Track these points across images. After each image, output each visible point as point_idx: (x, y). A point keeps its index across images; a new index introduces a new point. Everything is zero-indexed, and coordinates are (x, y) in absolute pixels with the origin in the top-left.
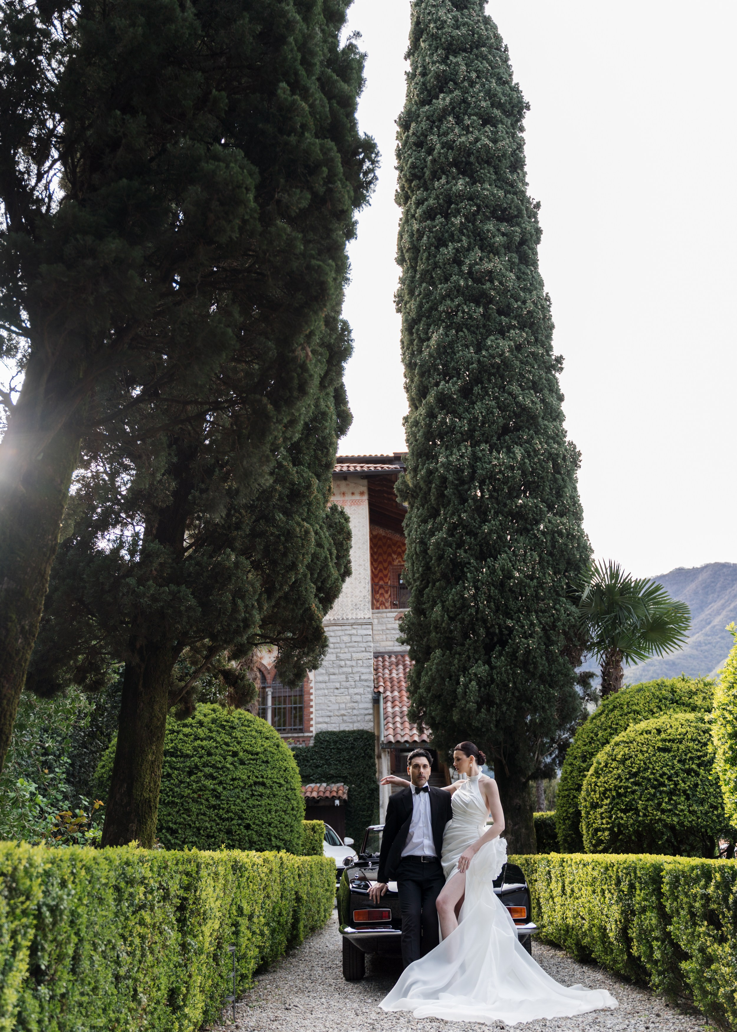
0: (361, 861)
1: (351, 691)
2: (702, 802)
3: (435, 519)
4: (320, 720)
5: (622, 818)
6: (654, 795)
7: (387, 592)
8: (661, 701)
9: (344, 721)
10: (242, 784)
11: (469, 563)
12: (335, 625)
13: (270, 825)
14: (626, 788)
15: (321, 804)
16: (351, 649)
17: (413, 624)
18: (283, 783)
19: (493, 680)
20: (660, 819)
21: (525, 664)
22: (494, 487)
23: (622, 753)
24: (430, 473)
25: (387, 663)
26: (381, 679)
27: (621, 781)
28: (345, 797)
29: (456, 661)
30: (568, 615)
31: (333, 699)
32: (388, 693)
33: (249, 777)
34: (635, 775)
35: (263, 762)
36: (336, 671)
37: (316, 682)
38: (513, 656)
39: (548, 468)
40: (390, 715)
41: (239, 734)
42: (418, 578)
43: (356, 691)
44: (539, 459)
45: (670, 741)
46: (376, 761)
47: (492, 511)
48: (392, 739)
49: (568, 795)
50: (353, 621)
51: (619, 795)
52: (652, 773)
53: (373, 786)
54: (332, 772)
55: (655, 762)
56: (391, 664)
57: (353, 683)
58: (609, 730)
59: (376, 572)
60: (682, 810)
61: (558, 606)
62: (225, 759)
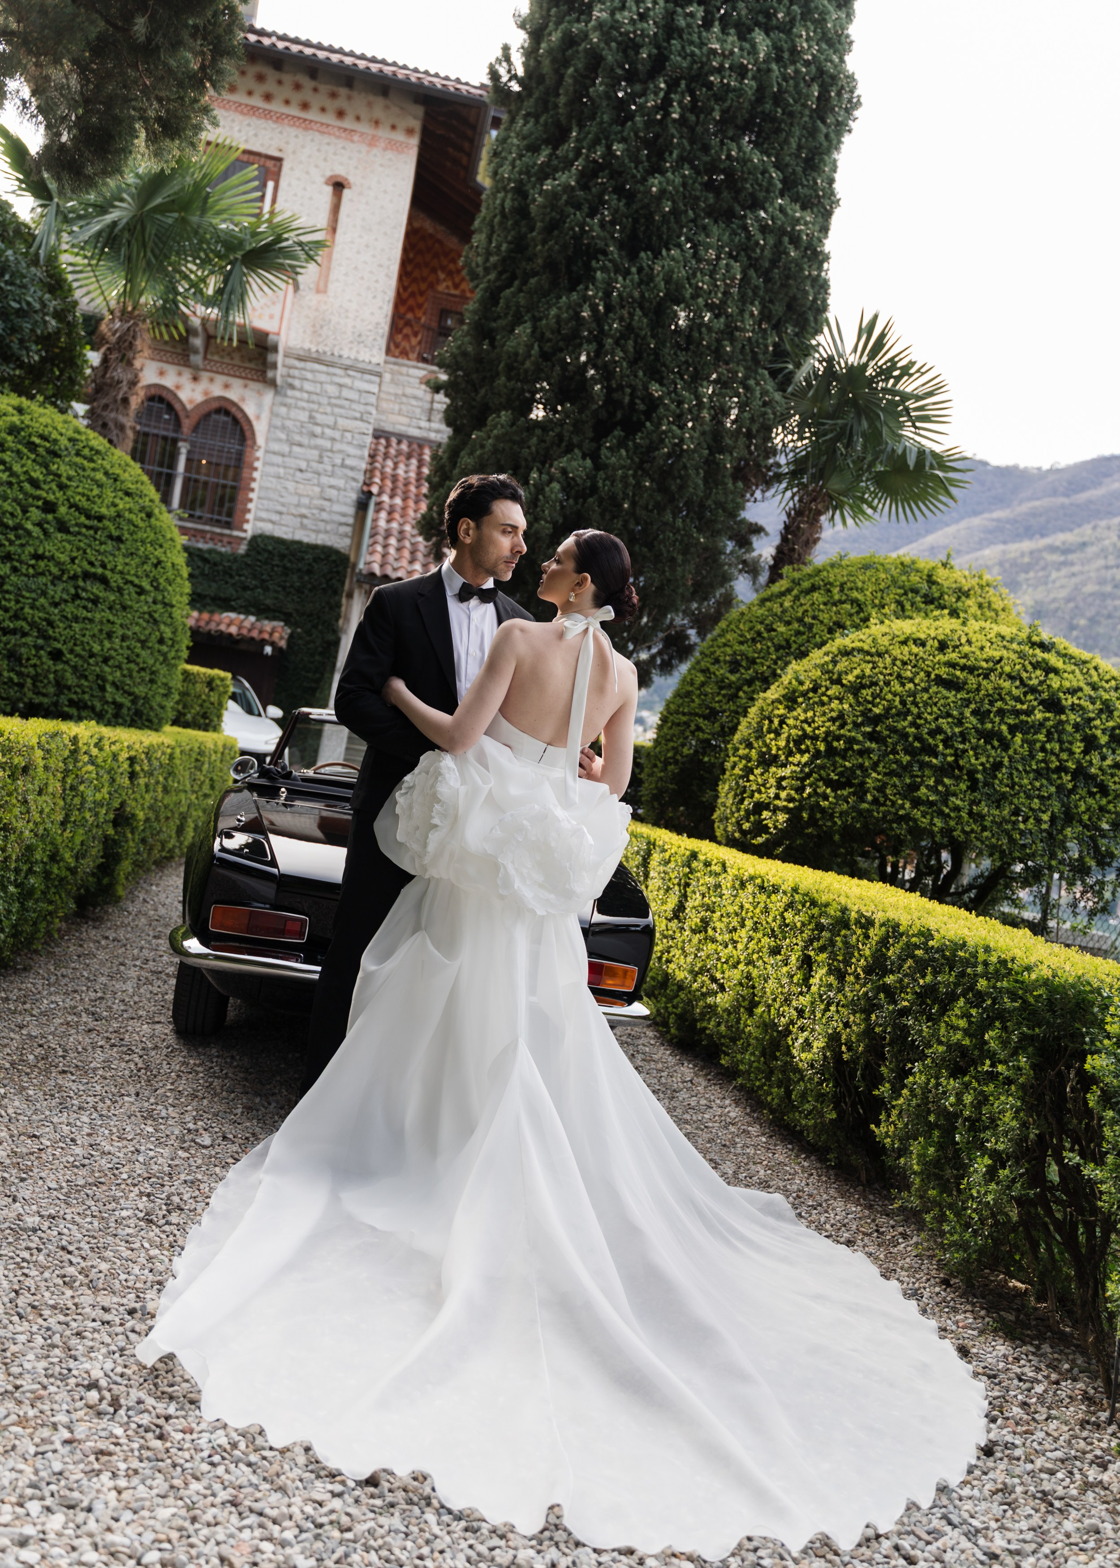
0: (263, 782)
1: (324, 480)
2: (999, 801)
3: (555, 148)
4: (264, 515)
5: (826, 797)
6: (907, 768)
7: (416, 334)
8: (906, 594)
9: (303, 527)
10: (55, 570)
11: (605, 253)
12: (318, 361)
13: (106, 660)
14: (851, 741)
15: (243, 647)
16: (336, 410)
17: (464, 354)
18: (148, 587)
19: (594, 490)
20: (907, 818)
21: (663, 477)
22: (694, 100)
23: (857, 672)
24: (570, 41)
25: (392, 451)
26: (378, 473)
27: (842, 726)
28: (283, 644)
29: (534, 440)
30: (765, 404)
31: (291, 486)
32: (385, 498)
33: (73, 560)
34: (876, 720)
35: (111, 537)
36: (305, 440)
37: (267, 452)
38: (645, 455)
39: (808, 97)
40: (382, 532)
41: (65, 470)
42: (495, 266)
43: (333, 481)
44: (797, 72)
45: (963, 668)
46: (344, 600)
47: (675, 154)
48: (377, 570)
49: (685, 723)
50: (349, 363)
51: (831, 752)
52: (913, 724)
53: (331, 637)
54: (268, 602)
55: (926, 704)
56: (399, 453)
57: (329, 468)
58: (796, 625)
59: (405, 295)
60: (957, 809)
61: (752, 382)
62: (25, 511)
